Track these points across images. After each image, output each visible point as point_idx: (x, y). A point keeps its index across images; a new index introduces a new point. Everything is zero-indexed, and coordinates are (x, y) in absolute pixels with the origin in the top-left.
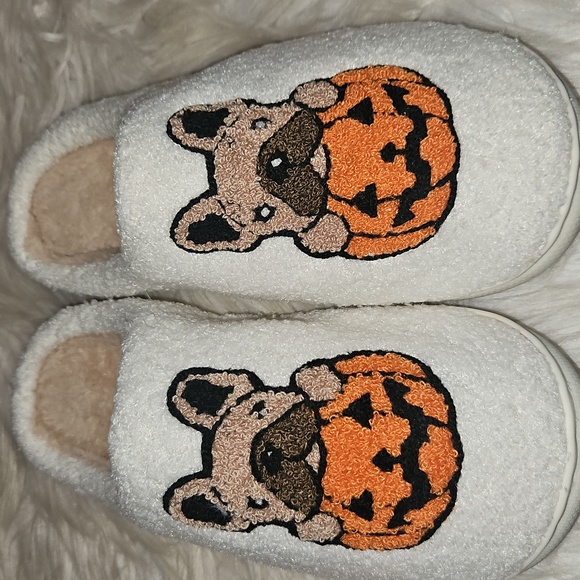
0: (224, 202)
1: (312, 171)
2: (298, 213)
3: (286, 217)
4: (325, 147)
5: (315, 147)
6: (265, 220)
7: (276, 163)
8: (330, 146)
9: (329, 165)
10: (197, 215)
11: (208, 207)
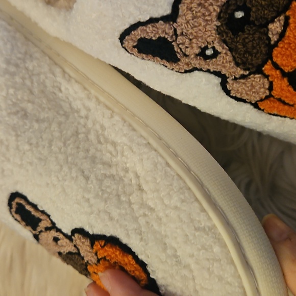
0: (179, 32)
1: (267, 34)
2: (237, 64)
3: (226, 62)
4: (287, 19)
5: (279, 15)
6: (206, 58)
7: (239, 15)
8: (291, 20)
9: (282, 35)
10: (151, 33)
11: (163, 31)
